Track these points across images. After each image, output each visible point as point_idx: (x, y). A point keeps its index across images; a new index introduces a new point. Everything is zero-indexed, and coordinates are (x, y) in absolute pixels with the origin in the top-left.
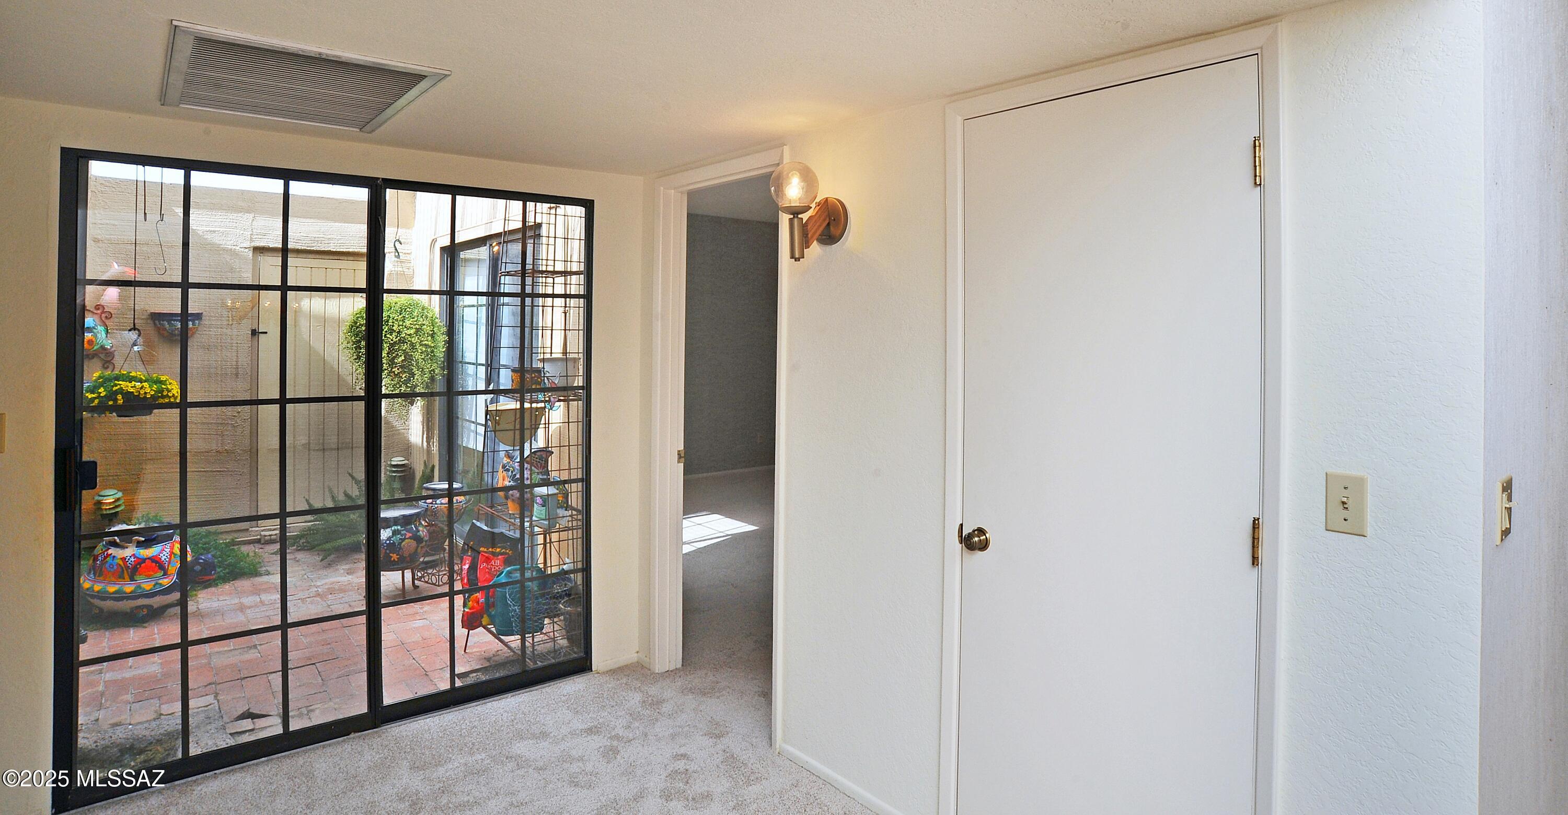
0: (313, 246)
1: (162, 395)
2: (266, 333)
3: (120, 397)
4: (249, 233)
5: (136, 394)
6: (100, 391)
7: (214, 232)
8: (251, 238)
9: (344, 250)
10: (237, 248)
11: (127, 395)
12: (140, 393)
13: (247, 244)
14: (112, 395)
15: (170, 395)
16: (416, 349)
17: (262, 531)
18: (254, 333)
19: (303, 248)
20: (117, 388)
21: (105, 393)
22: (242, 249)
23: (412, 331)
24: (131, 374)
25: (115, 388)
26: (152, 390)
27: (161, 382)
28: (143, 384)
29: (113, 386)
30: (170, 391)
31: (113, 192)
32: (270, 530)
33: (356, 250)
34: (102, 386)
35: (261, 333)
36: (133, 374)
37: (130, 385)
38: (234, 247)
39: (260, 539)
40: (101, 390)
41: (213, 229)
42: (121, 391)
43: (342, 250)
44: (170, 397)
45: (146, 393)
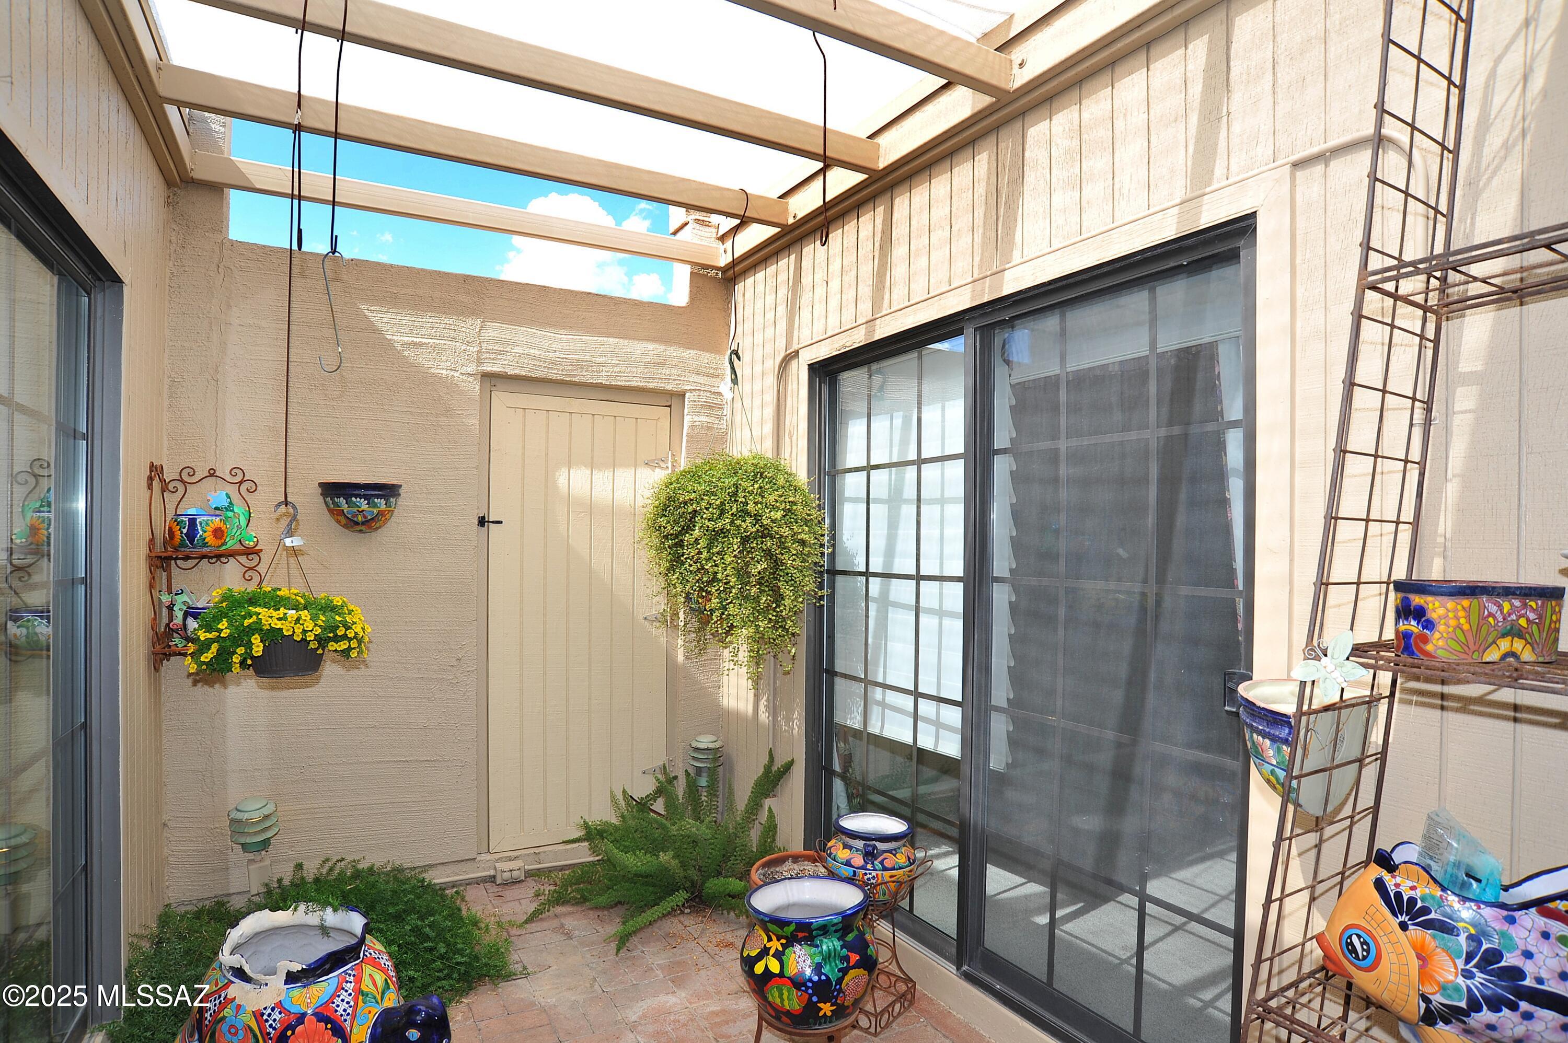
0: (575, 376)
1: (336, 635)
2: (500, 522)
3: (256, 639)
4: (475, 349)
5: (286, 633)
6: (220, 626)
7: (420, 344)
8: (479, 359)
9: (623, 383)
10: (457, 374)
11: (272, 637)
12: (294, 632)
13: (471, 369)
14: (242, 636)
15: (351, 634)
16: (787, 548)
17: (497, 860)
18: (482, 522)
19: (559, 377)
20: (251, 621)
21: (228, 631)
22: (465, 377)
23: (779, 515)
24: (278, 593)
25: (246, 623)
26: (316, 625)
27: (334, 609)
28: (300, 612)
29: (244, 617)
30: (350, 628)
31: (260, 269)
32: (510, 859)
33: (641, 384)
34: (226, 616)
35: (493, 522)
36: (283, 593)
37: (275, 614)
38: (452, 373)
39: (494, 877)
40: (223, 625)
41: (418, 340)
42: (257, 628)
43: (619, 383)
44: (350, 639)
45: (305, 632)
